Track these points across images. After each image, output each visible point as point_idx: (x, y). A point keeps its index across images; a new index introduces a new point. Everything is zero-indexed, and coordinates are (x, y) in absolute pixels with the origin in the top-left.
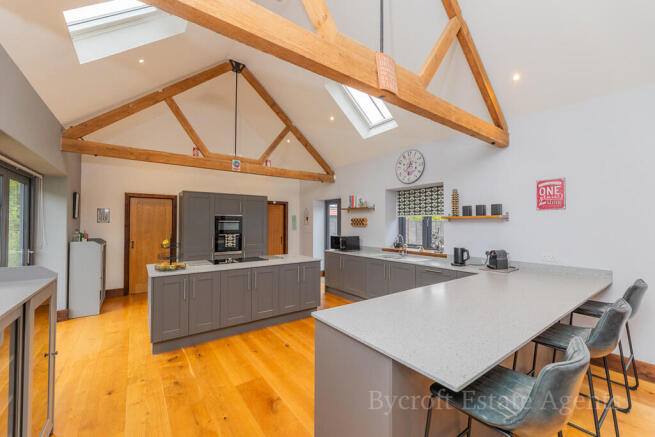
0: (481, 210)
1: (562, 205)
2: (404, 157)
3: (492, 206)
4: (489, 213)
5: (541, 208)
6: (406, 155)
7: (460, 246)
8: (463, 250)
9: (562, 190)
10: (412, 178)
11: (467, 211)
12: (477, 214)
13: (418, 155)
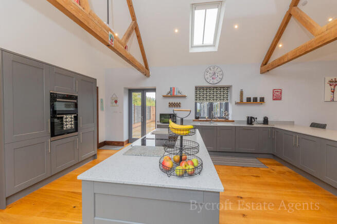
0: (255, 100)
1: (280, 99)
2: (210, 69)
3: (260, 98)
4: (258, 101)
5: (274, 99)
6: (212, 68)
7: (250, 116)
8: (252, 118)
9: (281, 93)
10: (215, 81)
11: (249, 100)
12: (253, 101)
13: (219, 70)
